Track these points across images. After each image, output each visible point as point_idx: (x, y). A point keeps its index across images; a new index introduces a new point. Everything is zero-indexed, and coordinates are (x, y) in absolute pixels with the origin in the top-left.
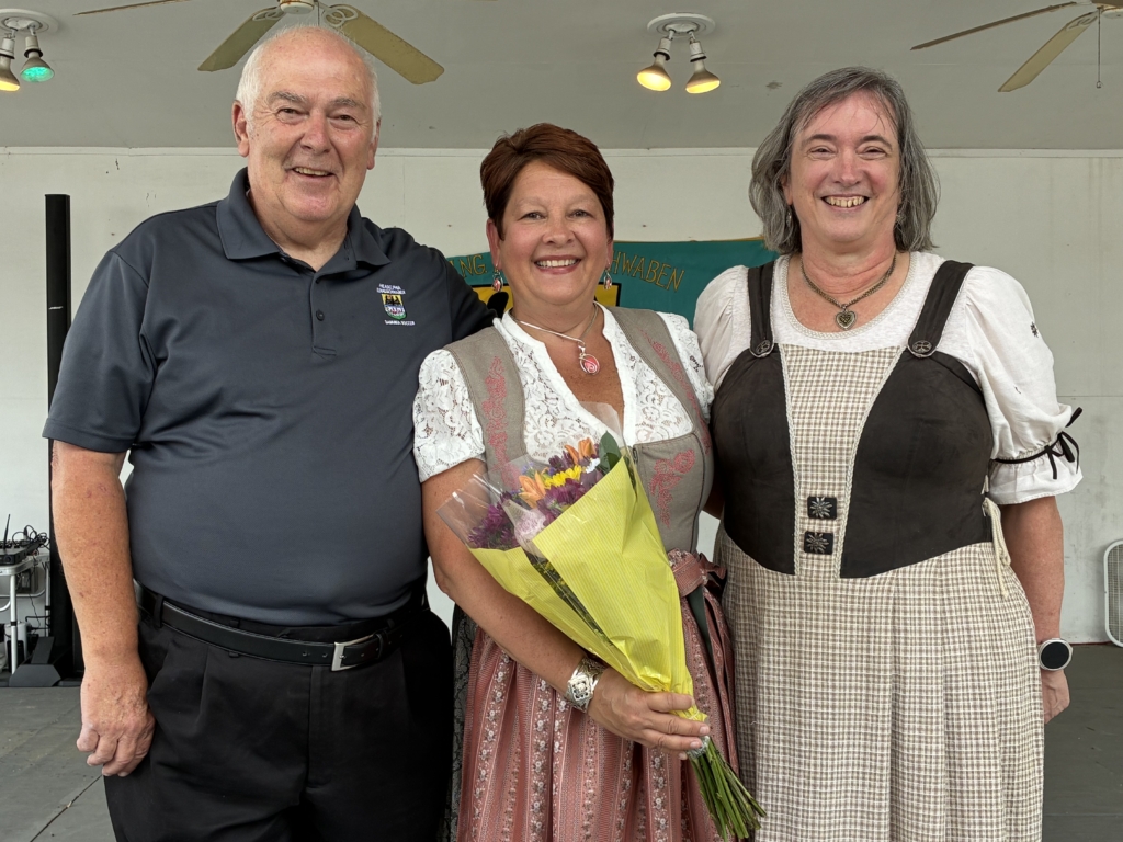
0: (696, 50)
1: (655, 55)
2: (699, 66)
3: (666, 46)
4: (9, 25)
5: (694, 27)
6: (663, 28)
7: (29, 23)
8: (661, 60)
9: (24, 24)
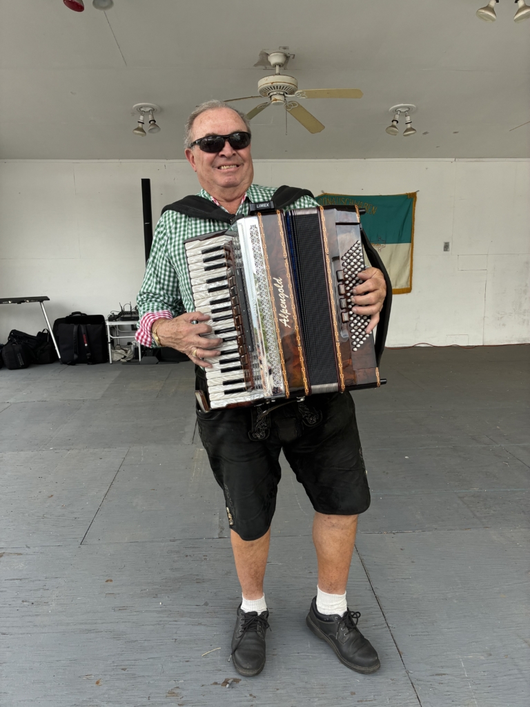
0: (408, 119)
1: (393, 121)
2: (409, 126)
3: (397, 117)
4: (142, 109)
5: (407, 109)
6: (396, 110)
7: (150, 109)
8: (395, 123)
9: (148, 109)
